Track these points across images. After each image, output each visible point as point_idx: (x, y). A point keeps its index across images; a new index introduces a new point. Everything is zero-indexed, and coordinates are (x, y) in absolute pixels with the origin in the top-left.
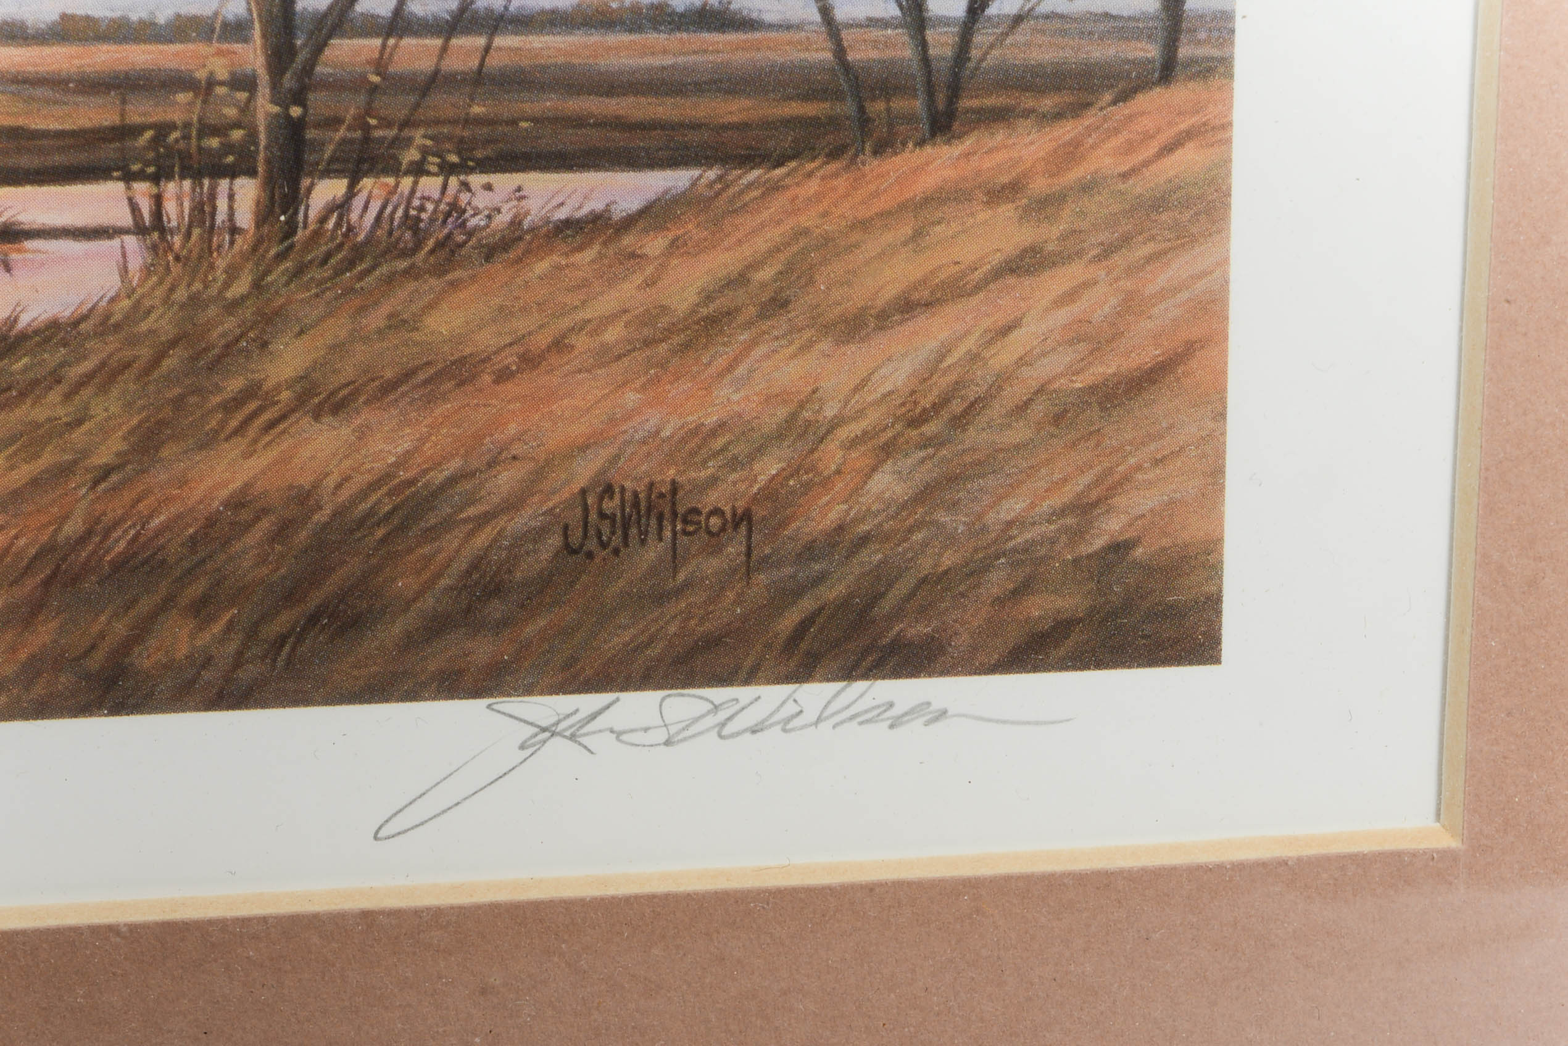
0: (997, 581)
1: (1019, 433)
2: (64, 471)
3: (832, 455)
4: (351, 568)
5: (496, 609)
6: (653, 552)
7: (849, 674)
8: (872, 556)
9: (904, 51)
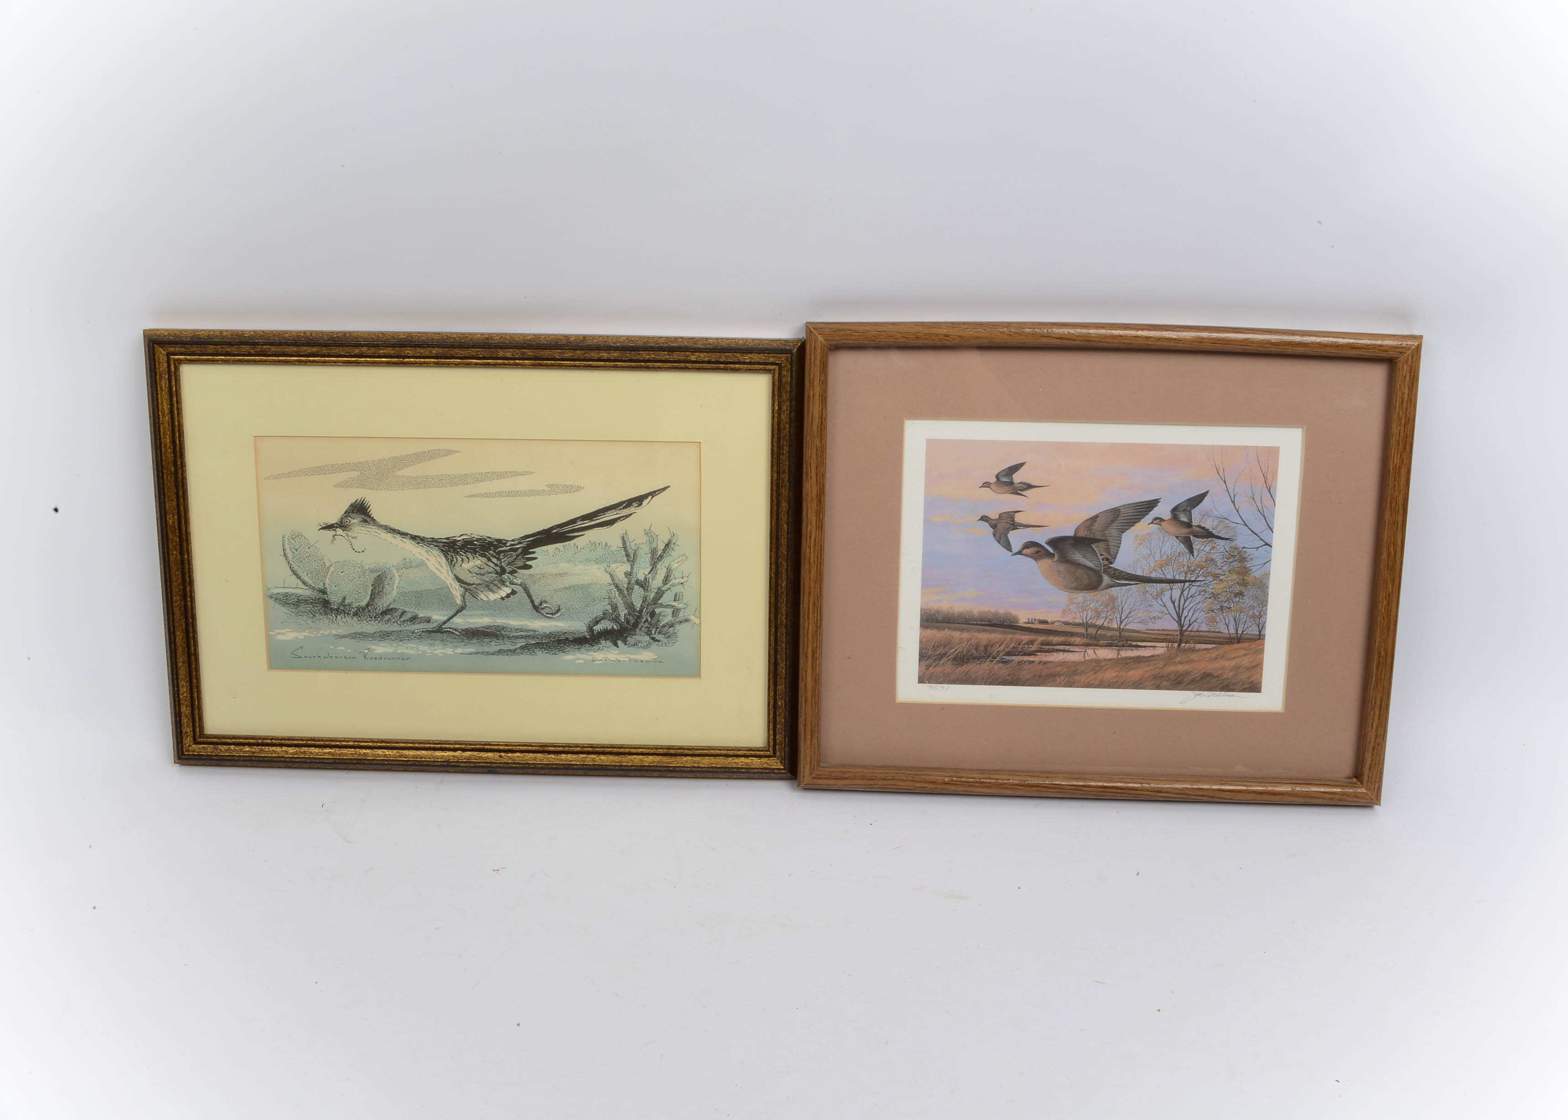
0: (1240, 684)
1: (1244, 670)
2: (1156, 668)
3: (1226, 671)
4: (1181, 678)
5: (1194, 683)
6: (1209, 679)
7: (1226, 691)
8: (1229, 680)
9: (1236, 636)
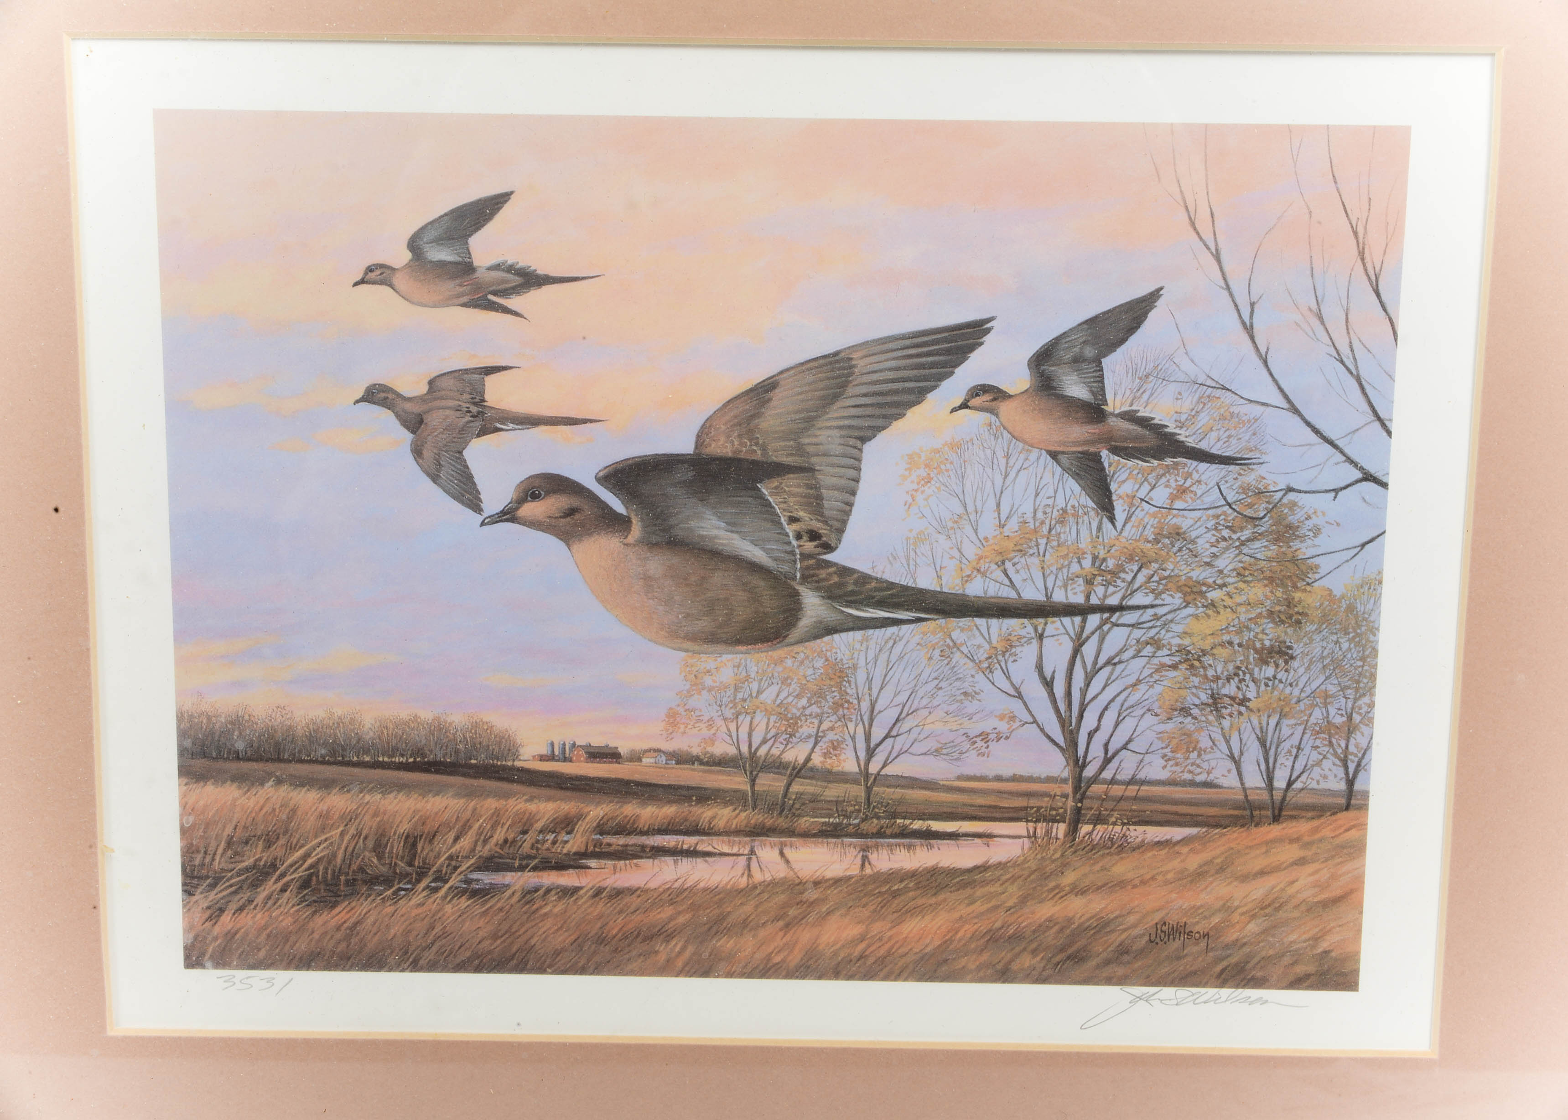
0: (1287, 960)
1: (1296, 914)
2: (996, 907)
3: (1236, 917)
4: (1083, 942)
5: (1126, 958)
6: (1177, 943)
7: (1237, 986)
8: (1246, 950)
9: (1265, 796)
